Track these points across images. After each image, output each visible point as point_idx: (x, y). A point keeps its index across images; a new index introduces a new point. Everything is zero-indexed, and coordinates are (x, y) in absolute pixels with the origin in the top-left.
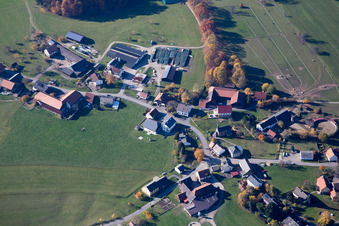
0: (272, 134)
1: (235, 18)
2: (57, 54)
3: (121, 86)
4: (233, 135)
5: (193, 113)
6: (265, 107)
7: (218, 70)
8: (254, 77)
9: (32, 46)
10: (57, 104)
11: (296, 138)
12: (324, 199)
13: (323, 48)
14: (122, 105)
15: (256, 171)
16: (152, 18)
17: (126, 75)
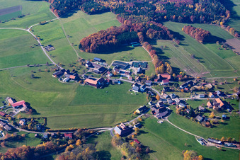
0: (186, 89)
2: (91, 66)
3: (120, 76)
4: (171, 91)
6: (182, 80)
7: (161, 68)
8: (176, 70)
9: (80, 64)
10: (95, 83)
11: (196, 90)
12: (211, 110)
13: (202, 60)
14: (122, 83)
15: (182, 102)
16: (128, 52)
17: (121, 72)
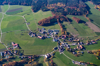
0: (71, 41)
1: (65, 26)
2: (41, 31)
3: (50, 35)
4: (65, 41)
5: (60, 38)
6: (70, 38)
7: (63, 33)
8: (68, 33)
9: (37, 30)
10: (41, 38)
11: (74, 41)
12: (78, 49)
13: (77, 30)
14: (50, 38)
15: (69, 46)
16: (54, 26)
17: (50, 34)
